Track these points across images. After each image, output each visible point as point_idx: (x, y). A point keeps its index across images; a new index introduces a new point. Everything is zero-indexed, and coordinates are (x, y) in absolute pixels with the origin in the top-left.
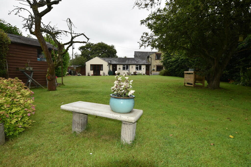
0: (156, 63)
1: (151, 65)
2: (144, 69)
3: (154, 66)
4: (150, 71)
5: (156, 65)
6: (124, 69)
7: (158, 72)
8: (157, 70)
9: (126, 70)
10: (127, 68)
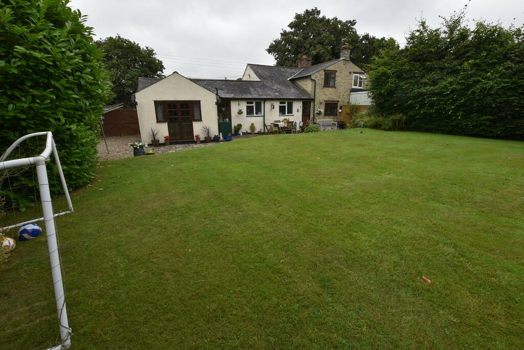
0: (324, 96)
1: (313, 100)
2: (298, 111)
3: (320, 103)
4: (311, 116)
5: (325, 101)
6: (250, 112)
7: (327, 117)
8: (326, 114)
9: (255, 115)
10: (259, 110)
